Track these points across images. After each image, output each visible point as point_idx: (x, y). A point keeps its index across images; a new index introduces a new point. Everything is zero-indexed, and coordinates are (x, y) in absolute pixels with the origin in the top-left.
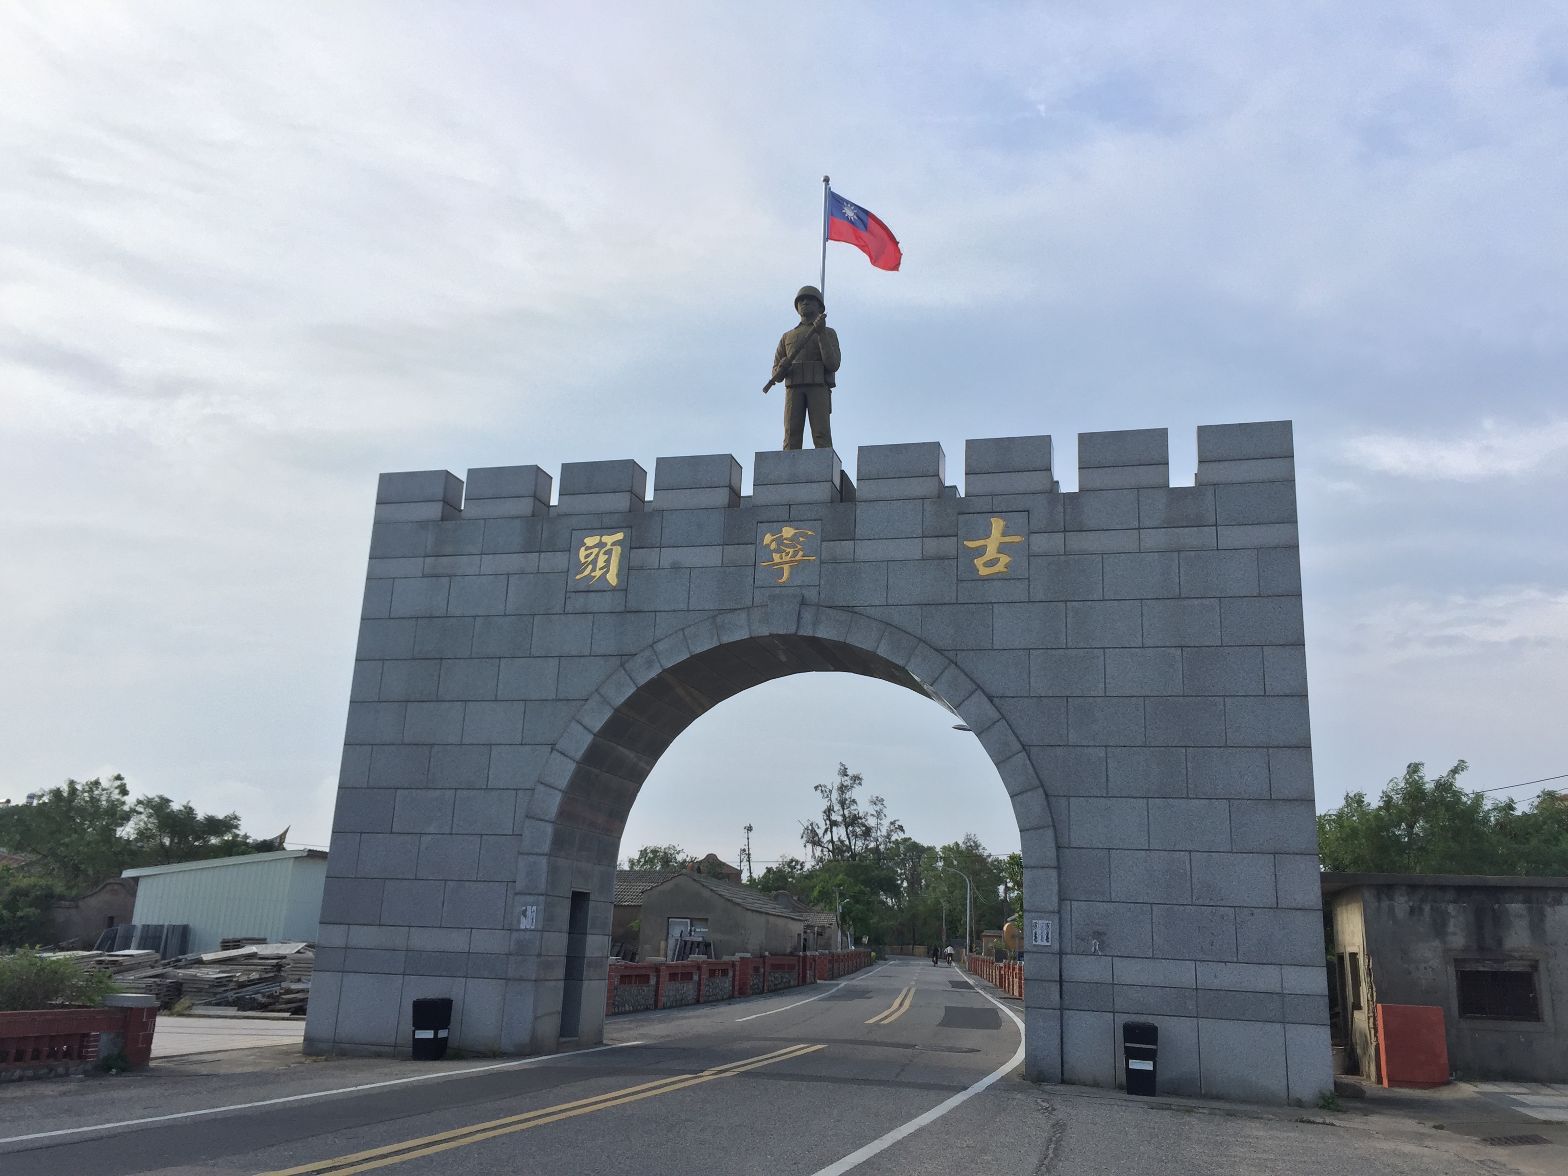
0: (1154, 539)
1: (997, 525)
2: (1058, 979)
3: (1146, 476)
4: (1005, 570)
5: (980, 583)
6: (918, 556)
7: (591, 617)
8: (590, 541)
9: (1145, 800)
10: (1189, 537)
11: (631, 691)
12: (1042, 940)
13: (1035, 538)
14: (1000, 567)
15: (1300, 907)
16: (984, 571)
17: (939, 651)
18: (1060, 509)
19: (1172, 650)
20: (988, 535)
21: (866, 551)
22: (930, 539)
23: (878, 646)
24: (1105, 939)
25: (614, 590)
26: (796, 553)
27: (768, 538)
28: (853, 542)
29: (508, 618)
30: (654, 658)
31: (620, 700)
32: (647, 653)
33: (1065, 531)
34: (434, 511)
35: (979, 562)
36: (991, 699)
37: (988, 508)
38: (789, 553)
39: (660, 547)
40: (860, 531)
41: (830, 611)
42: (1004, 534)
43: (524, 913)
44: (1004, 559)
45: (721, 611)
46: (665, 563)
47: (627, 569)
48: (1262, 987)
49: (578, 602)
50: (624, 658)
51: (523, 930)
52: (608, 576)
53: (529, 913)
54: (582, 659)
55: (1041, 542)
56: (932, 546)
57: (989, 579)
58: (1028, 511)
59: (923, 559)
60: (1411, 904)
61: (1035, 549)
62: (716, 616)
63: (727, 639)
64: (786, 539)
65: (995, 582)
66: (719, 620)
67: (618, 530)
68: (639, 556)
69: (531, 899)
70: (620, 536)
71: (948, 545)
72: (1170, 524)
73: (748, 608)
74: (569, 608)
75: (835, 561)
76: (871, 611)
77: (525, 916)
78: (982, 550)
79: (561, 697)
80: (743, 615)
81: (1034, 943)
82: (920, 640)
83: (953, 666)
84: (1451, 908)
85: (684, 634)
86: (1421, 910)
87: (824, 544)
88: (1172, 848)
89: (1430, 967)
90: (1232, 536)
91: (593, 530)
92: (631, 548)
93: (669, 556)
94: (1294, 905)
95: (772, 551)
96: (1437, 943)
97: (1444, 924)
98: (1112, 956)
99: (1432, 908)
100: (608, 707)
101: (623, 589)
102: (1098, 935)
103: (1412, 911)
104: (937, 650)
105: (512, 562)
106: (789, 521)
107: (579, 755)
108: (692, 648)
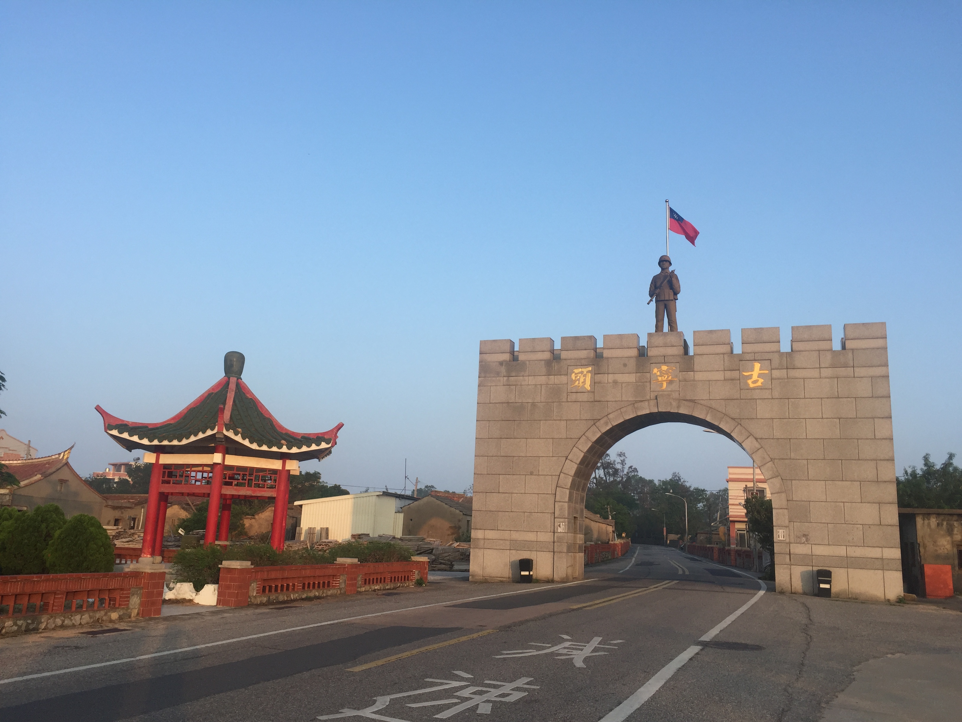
0: (826, 372)
1: (757, 366)
2: (789, 553)
3: (823, 345)
4: (761, 385)
5: (750, 390)
6: (722, 378)
7: (579, 403)
8: (576, 371)
9: (825, 481)
10: (842, 371)
11: (598, 435)
12: (782, 537)
13: (773, 371)
14: (759, 384)
15: (890, 524)
16: (752, 386)
17: (733, 419)
18: (785, 359)
19: (835, 420)
20: (752, 370)
21: (699, 376)
22: (727, 371)
23: (706, 417)
24: (808, 537)
25: (588, 392)
26: (668, 377)
27: (655, 371)
28: (693, 372)
29: (542, 403)
30: (608, 421)
31: (594, 439)
32: (605, 419)
33: (787, 368)
34: (506, 357)
35: (750, 382)
36: (756, 439)
37: (752, 358)
38: (665, 376)
39: (608, 374)
40: (696, 368)
41: (684, 402)
42: (760, 370)
43: (559, 526)
44: (761, 381)
45: (636, 402)
46: (610, 381)
47: (594, 383)
48: (874, 556)
49: (573, 397)
50: (595, 421)
51: (559, 532)
52: (586, 386)
53: (561, 525)
54: (576, 421)
55: (776, 373)
56: (728, 374)
57: (754, 389)
58: (770, 360)
59: (725, 380)
60: (938, 522)
61: (774, 376)
62: (634, 403)
63: (640, 413)
64: (663, 371)
65: (757, 390)
66: (636, 405)
67: (589, 366)
68: (598, 377)
69: (562, 520)
70: (590, 369)
71: (735, 374)
72: (833, 366)
73: (648, 400)
74: (569, 400)
75: (685, 380)
76: (702, 402)
77: (560, 527)
78: (750, 377)
79: (568, 437)
80: (647, 403)
81: (778, 539)
82: (725, 414)
83: (739, 426)
84: (956, 524)
85: (621, 411)
86: (942, 525)
87: (680, 373)
88: (836, 501)
89: (946, 548)
90: (861, 372)
91: (576, 366)
92: (595, 374)
93: (611, 378)
94: (887, 524)
95: (657, 376)
96: (949, 538)
97: (952, 530)
98: (812, 544)
99: (947, 524)
100: (590, 441)
101: (592, 392)
102: (804, 535)
103: (938, 525)
104: (732, 419)
105: (542, 379)
106: (665, 363)
107: (578, 462)
108: (625, 417)
